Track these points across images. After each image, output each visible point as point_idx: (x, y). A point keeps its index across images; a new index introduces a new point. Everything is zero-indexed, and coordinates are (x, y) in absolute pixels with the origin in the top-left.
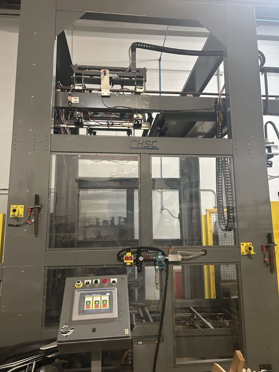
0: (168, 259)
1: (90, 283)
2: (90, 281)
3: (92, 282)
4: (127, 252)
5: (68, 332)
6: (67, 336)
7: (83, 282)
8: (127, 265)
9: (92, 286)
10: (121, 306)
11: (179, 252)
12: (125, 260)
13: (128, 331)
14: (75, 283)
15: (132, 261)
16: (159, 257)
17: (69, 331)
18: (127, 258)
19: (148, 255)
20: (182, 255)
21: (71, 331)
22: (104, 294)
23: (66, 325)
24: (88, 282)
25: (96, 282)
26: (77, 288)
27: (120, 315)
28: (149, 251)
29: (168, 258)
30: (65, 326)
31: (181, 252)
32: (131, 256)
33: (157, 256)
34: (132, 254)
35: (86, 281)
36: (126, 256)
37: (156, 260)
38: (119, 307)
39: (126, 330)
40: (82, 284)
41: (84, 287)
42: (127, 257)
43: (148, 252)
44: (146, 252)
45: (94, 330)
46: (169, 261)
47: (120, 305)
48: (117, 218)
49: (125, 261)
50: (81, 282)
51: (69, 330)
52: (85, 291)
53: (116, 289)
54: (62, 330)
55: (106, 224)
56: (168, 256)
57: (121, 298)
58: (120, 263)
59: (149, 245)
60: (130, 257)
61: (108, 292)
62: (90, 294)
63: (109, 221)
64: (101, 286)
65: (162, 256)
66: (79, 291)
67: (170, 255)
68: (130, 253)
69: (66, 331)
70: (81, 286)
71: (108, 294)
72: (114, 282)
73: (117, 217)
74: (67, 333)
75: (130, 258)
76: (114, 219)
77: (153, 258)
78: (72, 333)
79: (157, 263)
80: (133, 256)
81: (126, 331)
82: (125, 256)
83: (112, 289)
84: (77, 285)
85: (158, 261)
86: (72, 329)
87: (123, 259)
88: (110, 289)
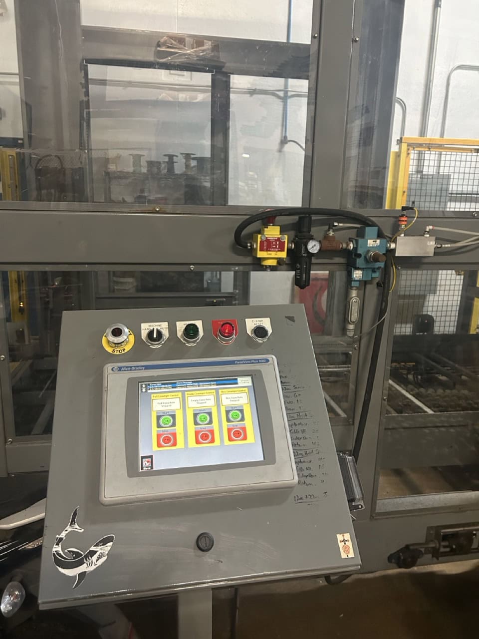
0: (394, 250)
1: (166, 334)
2: (163, 327)
3: (172, 329)
4: (266, 225)
5: (86, 556)
6: (82, 575)
7: (137, 333)
8: (263, 266)
9: (174, 349)
10: (303, 431)
11: (430, 228)
12: (261, 250)
13: (349, 544)
14: (102, 333)
15: (283, 255)
16: (370, 243)
17: (93, 553)
18: (268, 245)
19: (333, 237)
20: (438, 240)
21: (99, 549)
22: (229, 379)
23: (73, 520)
24: (159, 333)
25: (191, 331)
26: (111, 358)
27: (306, 473)
28: (336, 224)
29: (393, 246)
30: (69, 529)
31: (435, 228)
32: (279, 239)
33: (361, 241)
34: (282, 232)
35: (146, 328)
36: (264, 239)
37: (359, 252)
38: (295, 436)
39: (340, 537)
40: (132, 339)
41: (140, 351)
42: (267, 240)
43: (331, 226)
44: (327, 227)
45: (204, 544)
46: (397, 255)
47: (299, 428)
48: (180, 157)
49: (261, 254)
50: (126, 330)
51: (93, 548)
52: (147, 368)
53: (273, 358)
54: (58, 548)
55: (155, 170)
56: (395, 241)
57: (298, 398)
58: (241, 257)
59: (335, 206)
60: (276, 241)
61: (244, 374)
62: (171, 382)
63: (163, 166)
64: (210, 348)
65: (378, 241)
66: (120, 369)
67: (401, 238)
68: (278, 228)
69: (77, 555)
70: (128, 348)
71: (245, 382)
72: (260, 332)
73: (182, 154)
74: (80, 563)
75: (276, 245)
76: (175, 160)
77: (348, 245)
78: (104, 559)
79: (360, 262)
80: (286, 236)
81: (341, 545)
82: (259, 236)
83: (258, 361)
84: (109, 342)
85: (363, 256)
86: (105, 542)
87: (252, 246)
88: (250, 362)
